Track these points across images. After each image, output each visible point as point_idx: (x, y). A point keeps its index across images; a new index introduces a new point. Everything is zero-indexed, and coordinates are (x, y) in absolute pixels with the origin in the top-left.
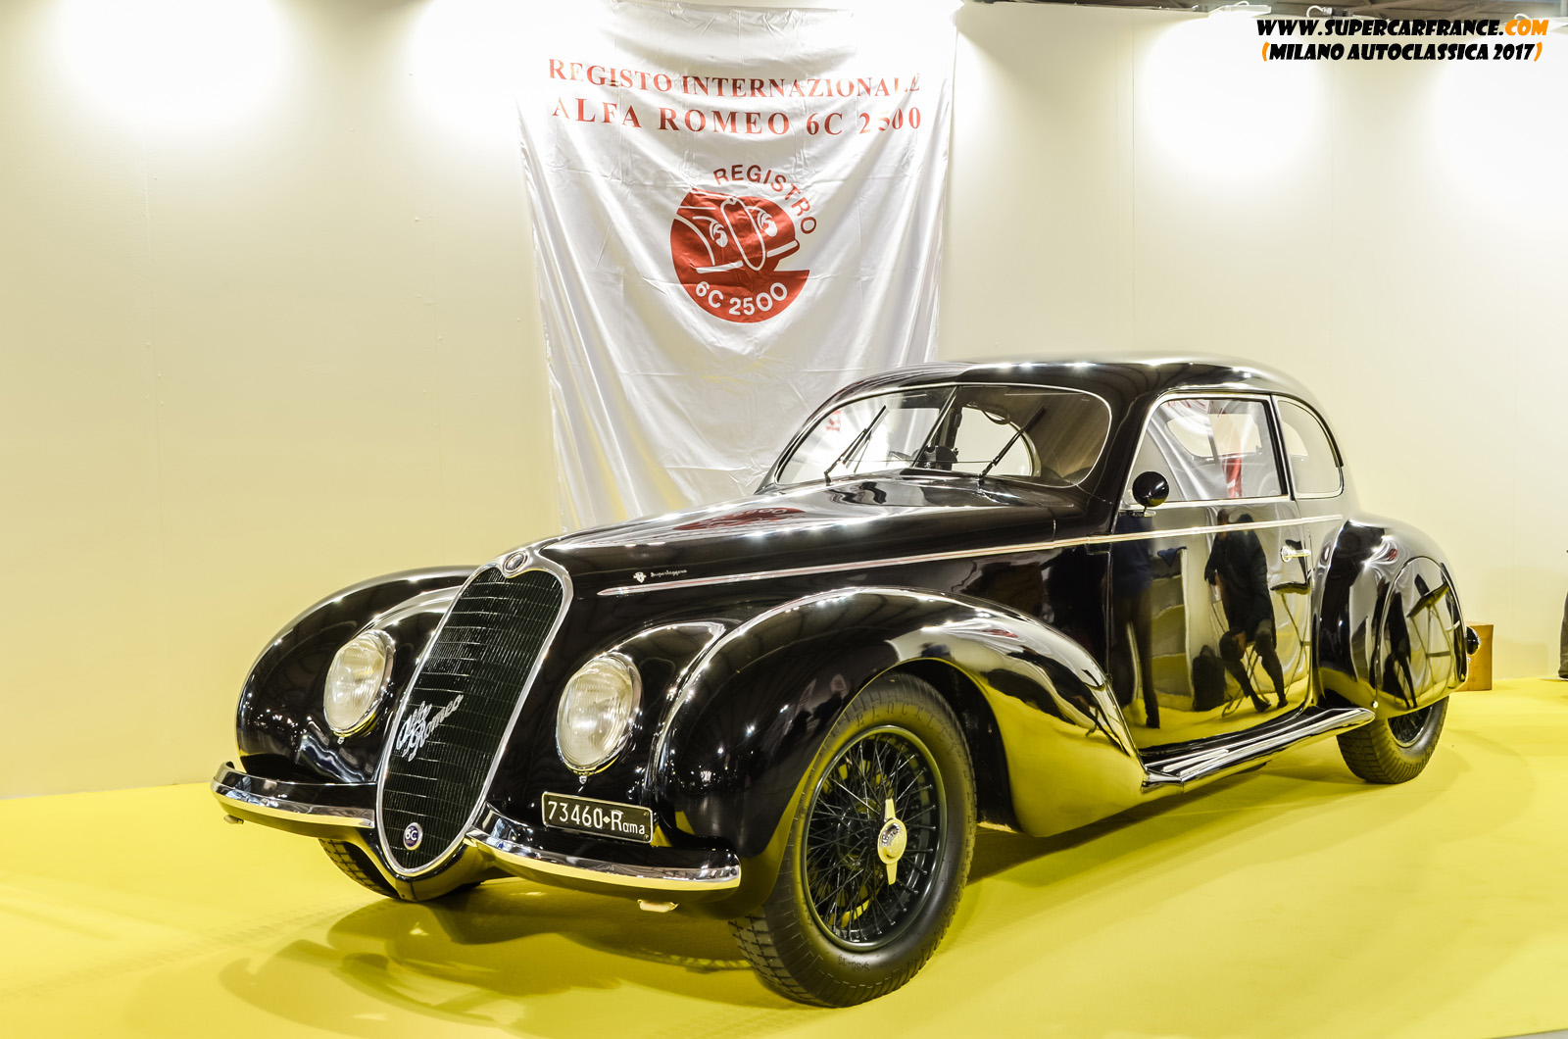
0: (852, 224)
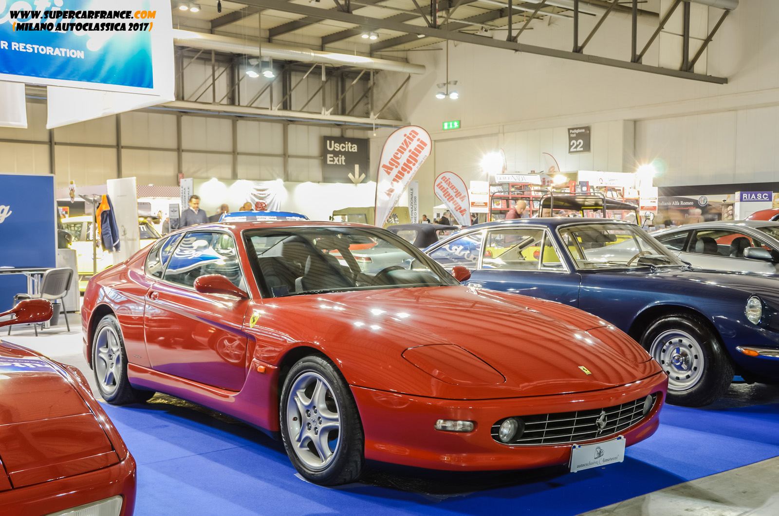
0: (272, 205)
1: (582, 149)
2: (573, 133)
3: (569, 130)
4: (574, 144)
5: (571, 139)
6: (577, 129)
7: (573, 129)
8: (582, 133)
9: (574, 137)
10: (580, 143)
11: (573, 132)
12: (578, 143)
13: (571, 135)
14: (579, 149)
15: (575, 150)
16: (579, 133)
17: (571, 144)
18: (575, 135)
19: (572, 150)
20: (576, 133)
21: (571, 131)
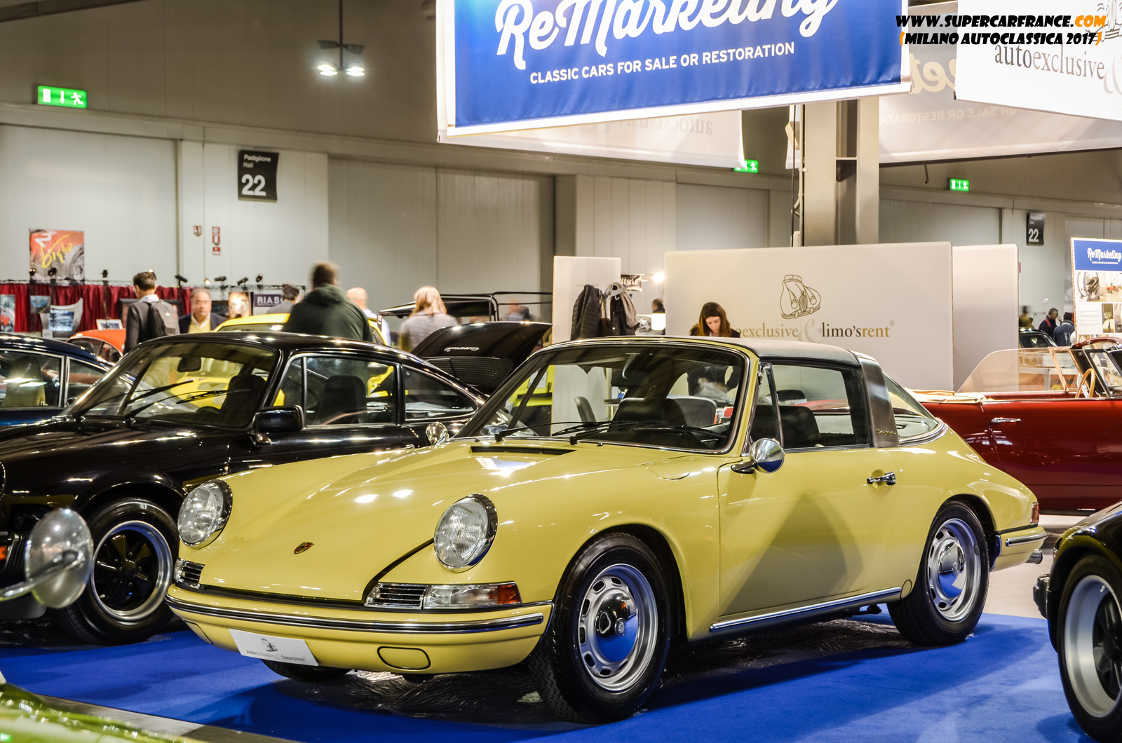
1: (264, 194)
2: (249, 162)
3: (241, 154)
4: (248, 181)
5: (242, 171)
6: (257, 154)
7: (250, 153)
8: (266, 163)
9: (250, 169)
10: (259, 182)
11: (250, 158)
12: (256, 182)
13: (245, 165)
14: (257, 192)
15: (251, 193)
16: (260, 162)
17: (244, 181)
18: (250, 165)
19: (245, 191)
20: (254, 162)
21: (246, 156)
